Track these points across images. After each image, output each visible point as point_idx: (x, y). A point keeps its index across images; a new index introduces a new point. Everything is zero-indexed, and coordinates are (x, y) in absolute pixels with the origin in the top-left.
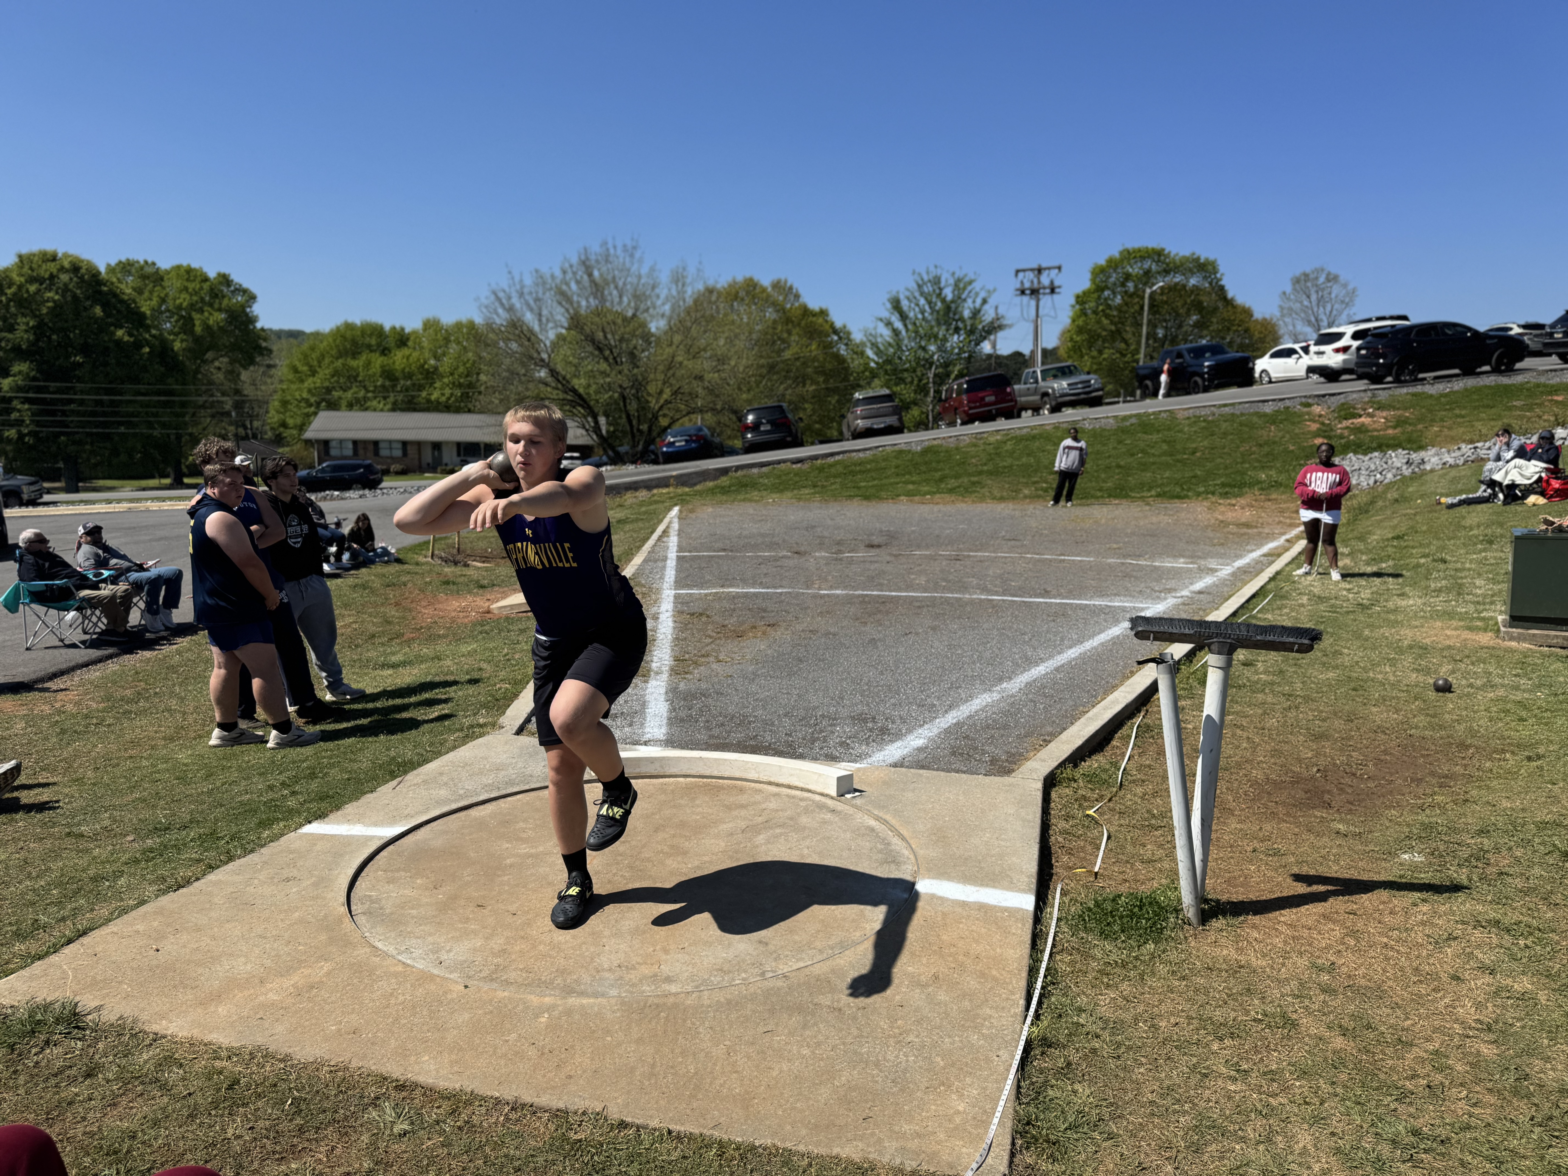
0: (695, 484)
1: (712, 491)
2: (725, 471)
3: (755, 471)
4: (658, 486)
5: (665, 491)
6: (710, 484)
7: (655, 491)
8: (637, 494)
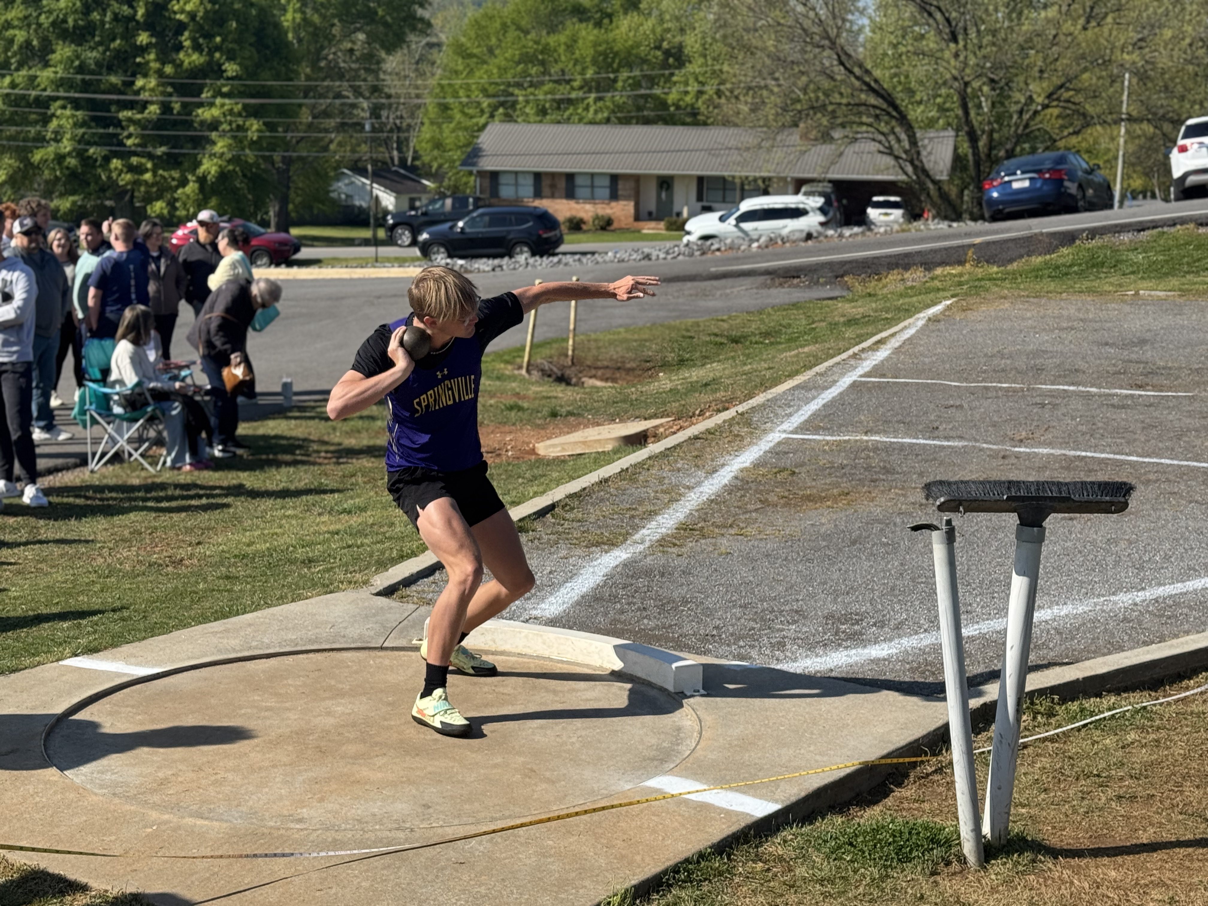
0: (1011, 261)
1: (1036, 274)
2: (1069, 238)
3: (1126, 237)
4: (943, 263)
5: (955, 270)
6: (1037, 260)
7: (939, 271)
8: (907, 275)
